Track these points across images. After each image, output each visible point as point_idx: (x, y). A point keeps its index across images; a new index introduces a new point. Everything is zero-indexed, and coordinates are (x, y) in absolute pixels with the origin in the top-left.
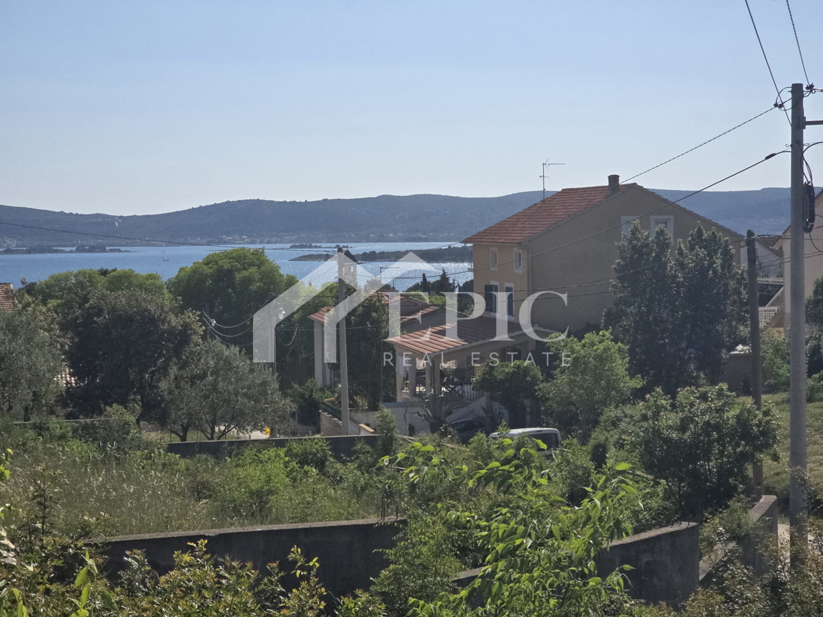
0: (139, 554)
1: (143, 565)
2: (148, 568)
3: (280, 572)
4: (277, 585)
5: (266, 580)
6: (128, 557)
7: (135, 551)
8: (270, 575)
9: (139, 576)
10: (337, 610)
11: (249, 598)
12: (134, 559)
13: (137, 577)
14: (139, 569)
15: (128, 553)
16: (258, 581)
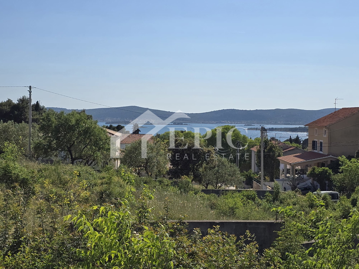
0: (198, 230)
1: (200, 233)
2: (201, 234)
3: (244, 239)
4: (243, 243)
5: (239, 241)
6: (194, 230)
7: (197, 228)
8: (241, 240)
9: (198, 237)
10: (263, 253)
11: (234, 247)
12: (197, 231)
13: (197, 237)
14: (198, 234)
15: (195, 229)
16: (237, 241)
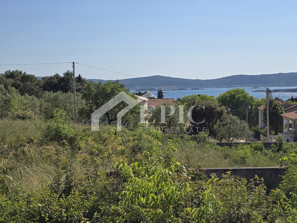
0: (215, 174)
3: (254, 182)
4: (253, 185)
5: (250, 184)
8: (251, 182)
10: (270, 193)
11: (245, 188)
15: (211, 174)
16: (247, 184)
